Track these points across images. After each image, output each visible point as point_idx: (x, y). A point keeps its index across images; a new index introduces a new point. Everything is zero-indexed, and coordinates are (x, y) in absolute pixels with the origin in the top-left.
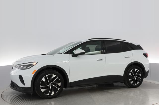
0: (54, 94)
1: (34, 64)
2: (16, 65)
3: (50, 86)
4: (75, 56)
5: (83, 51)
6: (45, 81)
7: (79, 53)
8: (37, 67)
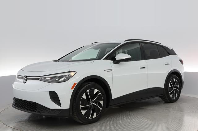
0: (96, 116)
1: (72, 74)
2: (40, 77)
3: (91, 106)
4: (117, 62)
5: (129, 56)
6: (86, 99)
7: (124, 58)
8: (77, 79)
